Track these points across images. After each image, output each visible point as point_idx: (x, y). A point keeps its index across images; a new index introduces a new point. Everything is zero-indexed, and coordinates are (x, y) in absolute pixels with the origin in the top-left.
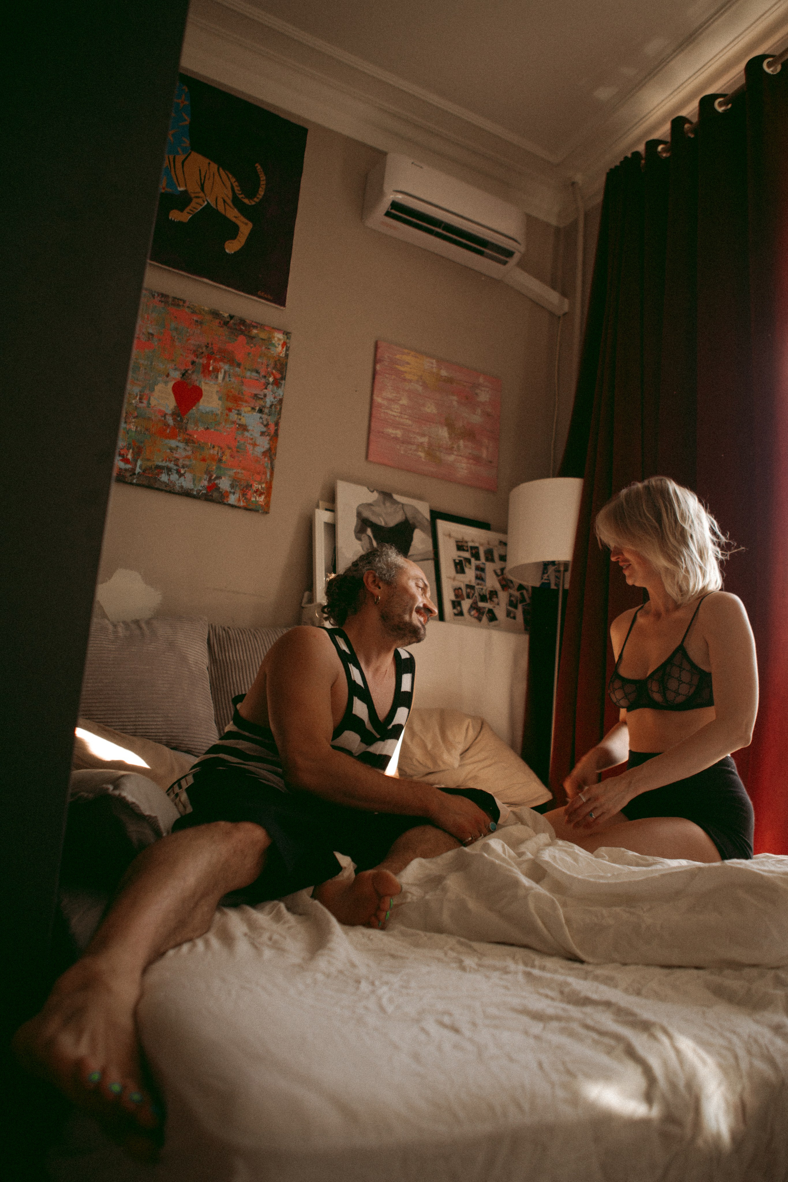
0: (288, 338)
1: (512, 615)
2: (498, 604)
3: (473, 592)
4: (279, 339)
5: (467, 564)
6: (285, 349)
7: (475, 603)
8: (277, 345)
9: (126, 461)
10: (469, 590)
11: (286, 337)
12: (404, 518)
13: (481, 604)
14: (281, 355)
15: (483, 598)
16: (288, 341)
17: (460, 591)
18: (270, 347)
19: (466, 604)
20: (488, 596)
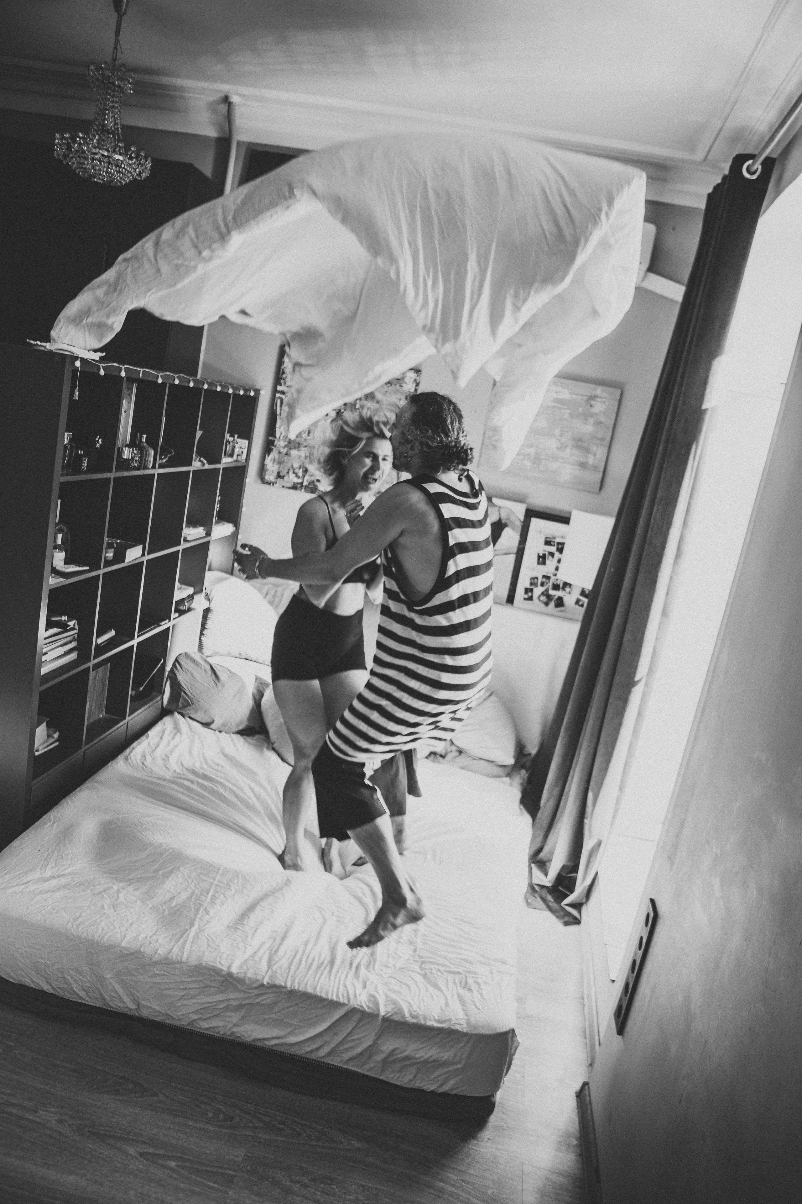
0: (418, 376)
1: (581, 603)
2: (569, 593)
3: (547, 581)
4: (411, 378)
5: (550, 557)
6: (414, 385)
7: (547, 590)
8: (408, 383)
9: (298, 477)
10: (544, 580)
11: (416, 375)
12: (498, 518)
13: (552, 592)
14: (411, 391)
15: (556, 587)
16: (418, 378)
17: (536, 580)
18: (402, 385)
19: (538, 591)
20: (561, 586)
